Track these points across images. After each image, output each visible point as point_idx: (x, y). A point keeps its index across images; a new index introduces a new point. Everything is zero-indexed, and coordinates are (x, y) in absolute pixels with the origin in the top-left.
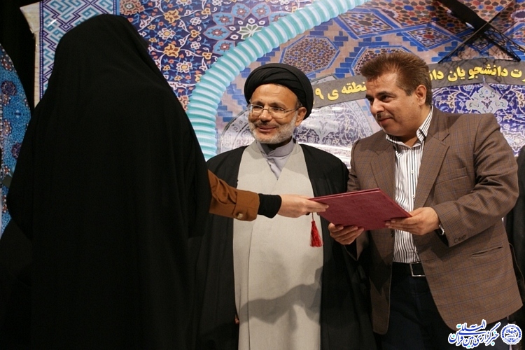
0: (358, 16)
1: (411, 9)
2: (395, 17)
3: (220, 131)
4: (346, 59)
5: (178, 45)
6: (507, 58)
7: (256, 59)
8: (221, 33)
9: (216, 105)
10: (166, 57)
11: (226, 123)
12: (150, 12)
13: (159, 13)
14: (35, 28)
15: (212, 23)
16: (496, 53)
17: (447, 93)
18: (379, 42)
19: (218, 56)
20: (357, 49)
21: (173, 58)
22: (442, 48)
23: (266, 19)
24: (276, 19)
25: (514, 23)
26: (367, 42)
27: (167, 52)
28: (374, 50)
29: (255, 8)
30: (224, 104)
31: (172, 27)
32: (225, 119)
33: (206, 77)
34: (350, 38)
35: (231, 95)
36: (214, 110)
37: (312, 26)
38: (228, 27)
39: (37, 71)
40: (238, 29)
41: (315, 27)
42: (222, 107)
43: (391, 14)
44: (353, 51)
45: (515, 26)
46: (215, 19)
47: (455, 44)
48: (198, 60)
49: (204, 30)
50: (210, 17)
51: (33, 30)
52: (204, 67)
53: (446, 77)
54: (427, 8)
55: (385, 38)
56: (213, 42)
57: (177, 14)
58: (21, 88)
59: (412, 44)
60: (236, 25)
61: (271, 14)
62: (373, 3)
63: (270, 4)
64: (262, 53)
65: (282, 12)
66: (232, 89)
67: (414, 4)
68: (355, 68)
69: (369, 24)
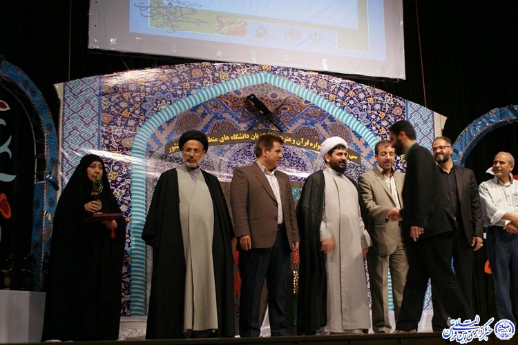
0: (212, 103)
1: (236, 101)
2: (230, 104)
3: (147, 157)
4: (206, 125)
5: (129, 111)
6: (277, 130)
7: (165, 121)
8: (149, 106)
9: (146, 144)
10: (123, 117)
11: (150, 154)
12: (117, 92)
13: (121, 93)
14: (60, 97)
15: (145, 101)
16: (272, 127)
17: (250, 145)
18: (221, 117)
19: (148, 118)
20: (211, 120)
22: (249, 123)
23: (170, 101)
24: (175, 102)
26: (216, 117)
27: (124, 114)
28: (219, 121)
29: (166, 95)
30: (150, 143)
31: (127, 101)
32: (150, 152)
33: (142, 129)
34: (208, 114)
35: (153, 139)
36: (145, 146)
37: (191, 106)
38: (152, 103)
39: (61, 119)
40: (157, 105)
41: (193, 107)
42: (148, 145)
43: (227, 104)
44: (209, 121)
45: (282, 114)
46: (147, 99)
47: (255, 121)
48: (138, 120)
49: (141, 104)
50: (145, 98)
51: (59, 97)
52: (141, 124)
53: (250, 138)
54: (244, 102)
55: (224, 115)
56: (145, 111)
57: (129, 95)
58: (54, 128)
59: (236, 120)
60: (157, 103)
61: (173, 99)
62: (220, 97)
63: (172, 93)
64: (168, 119)
65: (178, 98)
66: (154, 136)
67: (238, 99)
68: (210, 130)
69: (217, 108)
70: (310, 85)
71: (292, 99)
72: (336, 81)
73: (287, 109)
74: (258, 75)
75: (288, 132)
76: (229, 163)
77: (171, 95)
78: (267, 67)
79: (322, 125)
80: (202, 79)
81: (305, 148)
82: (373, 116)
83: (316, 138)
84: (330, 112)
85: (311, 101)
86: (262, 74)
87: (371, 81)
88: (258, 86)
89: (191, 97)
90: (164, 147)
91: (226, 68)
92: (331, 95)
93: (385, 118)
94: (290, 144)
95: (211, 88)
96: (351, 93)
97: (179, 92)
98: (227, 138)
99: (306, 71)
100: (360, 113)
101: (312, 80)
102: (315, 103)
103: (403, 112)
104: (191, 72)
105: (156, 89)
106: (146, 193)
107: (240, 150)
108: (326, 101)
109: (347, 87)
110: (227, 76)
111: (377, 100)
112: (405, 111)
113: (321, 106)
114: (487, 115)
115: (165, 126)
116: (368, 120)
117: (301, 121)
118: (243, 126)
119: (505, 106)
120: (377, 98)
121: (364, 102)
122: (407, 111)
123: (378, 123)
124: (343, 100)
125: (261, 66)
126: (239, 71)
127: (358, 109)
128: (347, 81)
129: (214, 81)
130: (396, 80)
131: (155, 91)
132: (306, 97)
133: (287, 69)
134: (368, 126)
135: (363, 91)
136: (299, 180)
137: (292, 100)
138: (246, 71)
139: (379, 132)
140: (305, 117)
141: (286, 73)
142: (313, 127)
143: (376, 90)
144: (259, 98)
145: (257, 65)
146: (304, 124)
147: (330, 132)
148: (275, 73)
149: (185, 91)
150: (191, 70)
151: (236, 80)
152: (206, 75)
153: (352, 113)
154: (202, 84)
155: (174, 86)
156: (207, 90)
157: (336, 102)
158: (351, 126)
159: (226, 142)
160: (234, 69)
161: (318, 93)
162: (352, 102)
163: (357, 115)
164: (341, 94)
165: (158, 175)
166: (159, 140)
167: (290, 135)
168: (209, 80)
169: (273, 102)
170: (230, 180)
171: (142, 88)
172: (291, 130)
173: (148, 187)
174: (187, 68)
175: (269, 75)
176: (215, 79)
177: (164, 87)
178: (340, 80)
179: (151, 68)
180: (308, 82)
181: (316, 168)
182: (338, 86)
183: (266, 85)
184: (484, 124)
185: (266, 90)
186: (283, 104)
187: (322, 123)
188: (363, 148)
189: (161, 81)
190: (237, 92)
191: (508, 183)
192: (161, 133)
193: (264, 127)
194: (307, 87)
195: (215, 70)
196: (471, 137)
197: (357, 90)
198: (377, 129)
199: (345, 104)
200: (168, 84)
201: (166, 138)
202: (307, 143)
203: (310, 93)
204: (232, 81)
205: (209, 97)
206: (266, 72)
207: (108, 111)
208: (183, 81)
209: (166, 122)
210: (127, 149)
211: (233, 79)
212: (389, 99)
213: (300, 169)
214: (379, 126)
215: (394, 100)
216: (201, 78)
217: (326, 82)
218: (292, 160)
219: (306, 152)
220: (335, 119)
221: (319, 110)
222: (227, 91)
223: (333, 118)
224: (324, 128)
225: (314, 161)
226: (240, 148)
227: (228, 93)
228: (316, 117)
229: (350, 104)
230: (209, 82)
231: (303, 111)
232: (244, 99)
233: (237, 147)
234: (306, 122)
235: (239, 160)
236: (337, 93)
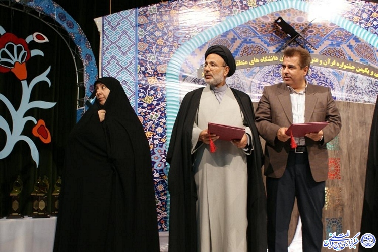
0: (242, 29)
1: (264, 26)
2: (258, 29)
3: (181, 81)
4: (236, 49)
5: (163, 39)
8: (182, 34)
9: (179, 69)
10: (158, 45)
11: (184, 78)
12: (151, 23)
13: (155, 23)
14: (100, 29)
15: (178, 29)
17: (279, 67)
18: (251, 42)
19: (181, 45)
20: (241, 45)
21: (161, 45)
22: (277, 46)
23: (201, 28)
24: (206, 29)
25: (307, 35)
26: (245, 41)
27: (158, 43)
28: (248, 45)
30: (183, 68)
31: (161, 31)
32: (184, 76)
33: (175, 55)
34: (238, 39)
35: (186, 64)
36: (179, 71)
39: (101, 50)
40: (189, 33)
41: (223, 33)
42: (182, 70)
43: (256, 29)
44: (239, 45)
45: (308, 36)
46: (180, 27)
47: (283, 44)
48: (172, 47)
49: (174, 32)
50: (178, 26)
51: (99, 30)
52: (174, 51)
53: (279, 60)
54: (272, 26)
55: (253, 40)
56: (178, 38)
57: (163, 24)
58: (94, 58)
59: (265, 43)
60: (189, 31)
61: (203, 26)
62: (248, 23)
64: (200, 45)
66: (186, 61)
67: (266, 24)
68: (240, 54)
69: (246, 33)
72: (360, 4)
73: (313, 31)
74: (284, 0)
75: (315, 53)
76: (260, 84)
79: (348, 46)
80: (231, 7)
81: (331, 68)
83: (342, 58)
84: (355, 33)
85: (336, 23)
88: (285, 11)
89: (221, 24)
90: (196, 71)
92: (356, 17)
94: (317, 64)
95: (241, 15)
96: (375, 14)
98: (257, 61)
102: (340, 25)
104: (221, 1)
107: (270, 72)
108: (351, 22)
109: (371, 9)
110: (255, 3)
113: (346, 27)
115: (197, 52)
117: (327, 43)
118: (272, 49)
128: (370, 3)
129: (242, 8)
132: (331, 20)
137: (318, 23)
140: (330, 38)
142: (339, 48)
146: (329, 45)
147: (355, 52)
149: (215, 19)
151: (264, 6)
152: (234, 3)
153: (376, 33)
154: (231, 11)
156: (236, 17)
157: (361, 23)
158: (375, 46)
159: (256, 65)
161: (343, 16)
162: (375, 23)
166: (192, 65)
167: (317, 56)
169: (300, 26)
171: (175, 17)
172: (318, 51)
176: (244, 6)
178: (363, 3)
181: (343, 86)
182: (362, 8)
183: (292, 10)
185: (292, 14)
186: (309, 27)
187: (348, 44)
190: (265, 17)
192: (194, 58)
199: (369, 25)
202: (334, 63)
204: (260, 8)
205: (238, 24)
207: (143, 40)
208: (213, 9)
209: (198, 48)
210: (162, 75)
211: (260, 5)
217: (349, 5)
218: (320, 80)
219: (333, 72)
220: (360, 40)
221: (344, 32)
222: (255, 17)
223: (358, 39)
224: (350, 49)
225: (341, 80)
226: (270, 70)
227: (256, 19)
228: (341, 38)
229: (374, 25)
230: (238, 9)
231: (329, 33)
232: (272, 24)
233: (266, 69)
234: (332, 43)
235: (269, 81)
236: (361, 15)
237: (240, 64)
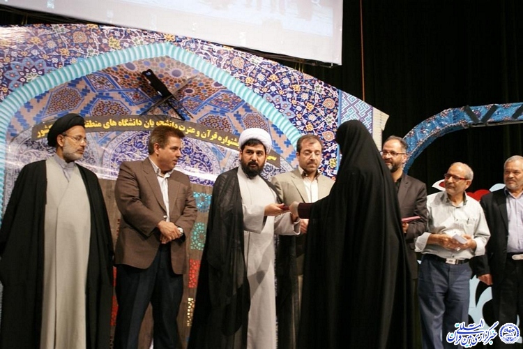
0: (97, 77)
1: (128, 77)
2: (119, 81)
3: (8, 142)
4: (88, 105)
6: (178, 117)
7: (34, 96)
8: (15, 76)
9: (7, 124)
11: (12, 137)
15: (10, 68)
16: (172, 113)
17: (142, 135)
18: (107, 97)
19: (12, 91)
20: (94, 99)
22: (143, 106)
23: (43, 71)
24: (49, 72)
25: (184, 96)
26: (100, 95)
28: (104, 101)
29: (37, 62)
30: (12, 124)
32: (12, 135)
33: (3, 105)
34: (91, 91)
35: (17, 119)
36: (6, 127)
37: (70, 80)
38: (19, 72)
40: (25, 75)
42: (11, 126)
43: (116, 79)
44: (92, 100)
45: (185, 97)
46: (12, 66)
47: (150, 104)
49: (4, 72)
50: (9, 64)
52: (2, 97)
53: (143, 125)
54: (138, 78)
55: (112, 94)
56: (9, 81)
59: (126, 101)
60: (25, 72)
61: (46, 68)
62: (107, 70)
63: (46, 61)
64: (38, 94)
65: (53, 68)
66: (18, 114)
67: (130, 74)
68: (92, 111)
69: (103, 84)
70: (223, 63)
71: (199, 79)
72: (256, 61)
73: (192, 91)
74: (157, 45)
75: (192, 120)
76: (115, 155)
77: (45, 63)
78: (169, 37)
79: (235, 115)
80: (85, 46)
81: (211, 142)
82: (299, 108)
83: (226, 130)
84: (245, 99)
85: (223, 84)
86: (163, 44)
87: (298, 64)
88: (157, 60)
89: (70, 67)
90: (31, 129)
91: (117, 34)
92: (249, 79)
93: (313, 111)
94: (193, 136)
95: (97, 58)
96: (274, 77)
97: (55, 60)
98: (114, 124)
99: (218, 45)
100: (282, 103)
101: (225, 57)
102: (228, 87)
103: (336, 105)
104: (72, 34)
105: (25, 53)
106: (4, 188)
107: (130, 140)
108: (242, 84)
109: (269, 70)
110: (118, 45)
111: (305, 88)
112: (339, 104)
114: (437, 116)
115: (34, 103)
116: (293, 113)
117: (209, 108)
118: (135, 110)
119: (460, 107)
120: (304, 85)
121: (289, 89)
122: (341, 105)
123: (305, 117)
124: (263, 85)
125: (162, 35)
126: (133, 38)
127: (281, 98)
128: (270, 61)
129: (101, 49)
130: (329, 64)
131: (24, 57)
132: (217, 78)
133: (195, 41)
134: (291, 120)
135: (288, 76)
136: (202, 183)
137: (200, 81)
138: (142, 40)
139: (305, 128)
140: (213, 102)
141: (193, 46)
142: (223, 117)
143: (305, 75)
144: (157, 75)
145: (157, 33)
146: (211, 111)
147: (244, 124)
148: (179, 45)
149: (63, 60)
150: (72, 33)
151: (130, 49)
152: (91, 41)
153: (272, 102)
154: (86, 52)
155: (48, 51)
156: (92, 60)
157: (254, 87)
158: (270, 119)
159: (112, 129)
160: (128, 35)
161: (232, 75)
162: (273, 89)
163: (279, 105)
164: (261, 77)
165: (21, 165)
166: (25, 121)
167: (193, 125)
168: (95, 48)
169: (175, 82)
170: (115, 178)
171: (7, 51)
172: (195, 119)
173: (7, 180)
174: (66, 30)
175: (172, 46)
176: (103, 46)
177: (35, 53)
178: (261, 60)
179: (20, 25)
180: (221, 59)
181: (224, 168)
182: (258, 67)
183: (167, 59)
184: (433, 127)
185: (167, 65)
186: (187, 85)
187: (235, 112)
188: (283, 147)
189: (32, 43)
190: (130, 65)
191: (461, 204)
192: (29, 111)
193: (161, 113)
194: (219, 66)
195: (103, 35)
196: (417, 142)
197: (281, 73)
198: (303, 124)
199: (265, 90)
200: (41, 48)
201: (34, 119)
202: (215, 136)
203: (222, 73)
204: (124, 51)
205: (93, 69)
206: (168, 43)
208: (60, 45)
209: (36, 97)
211: (125, 48)
212: (320, 87)
213: (204, 168)
214: (305, 121)
215: (326, 89)
216: (84, 44)
217: (242, 61)
218: (194, 157)
219: (213, 148)
220: (251, 108)
221: (232, 96)
222: (117, 64)
223: (249, 107)
224: (237, 119)
225: (222, 159)
226: (130, 138)
227: (118, 66)
228: (228, 104)
229: (271, 91)
230: (94, 50)
231: (212, 96)
232: (139, 75)
233: (126, 135)
234: (215, 109)
235: (127, 152)
236: (256, 76)
237: (91, 126)
